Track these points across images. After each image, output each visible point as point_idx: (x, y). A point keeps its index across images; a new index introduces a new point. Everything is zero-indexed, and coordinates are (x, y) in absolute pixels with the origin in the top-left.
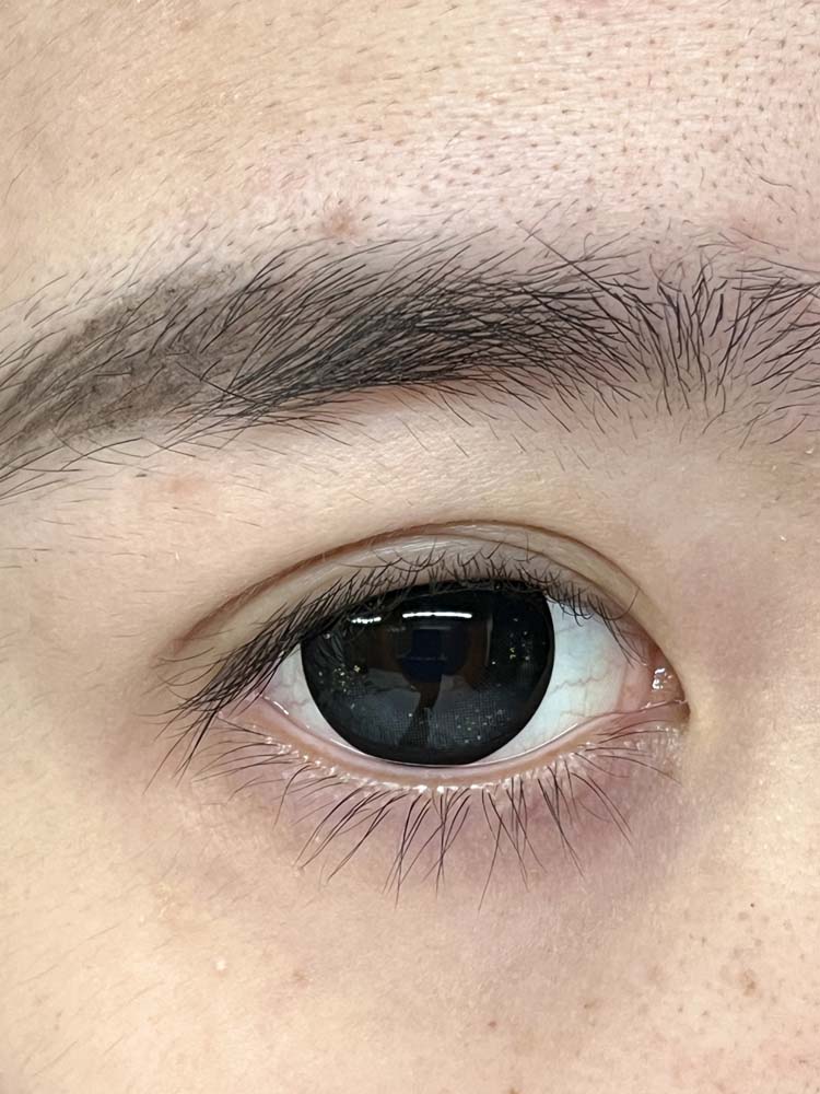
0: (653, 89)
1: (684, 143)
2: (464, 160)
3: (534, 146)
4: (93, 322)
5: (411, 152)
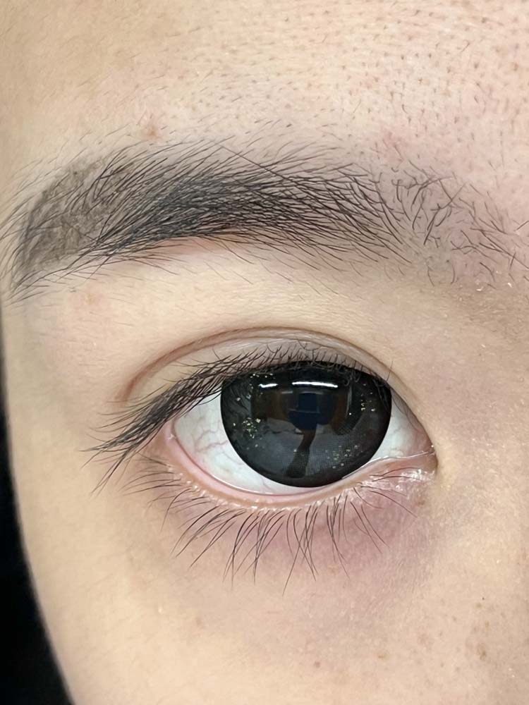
1: (348, 81)
2: (216, 90)
3: (254, 82)
4: (46, 191)
5: (188, 84)
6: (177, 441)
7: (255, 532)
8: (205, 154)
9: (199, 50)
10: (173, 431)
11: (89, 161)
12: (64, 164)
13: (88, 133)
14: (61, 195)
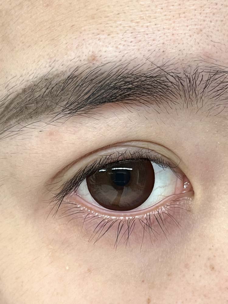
0: (180, 17)
1: (189, 32)
2: (127, 39)
3: (147, 34)
4: (24, 89)
5: (113, 37)
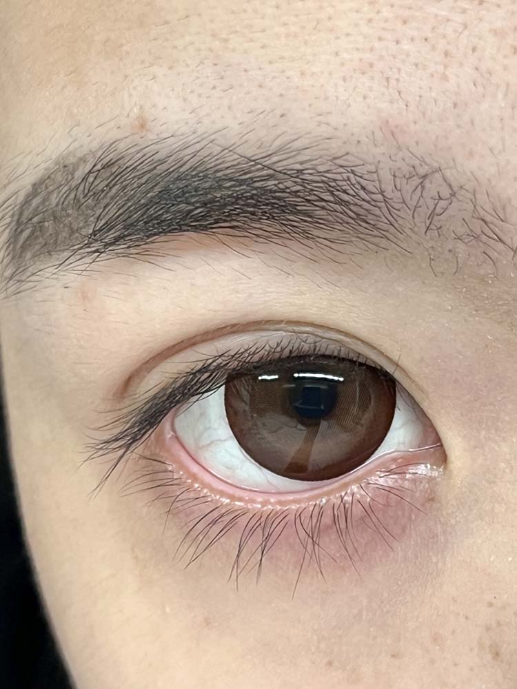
1: (342, 68)
3: (246, 71)
5: (178, 74)
6: (177, 438)
7: (259, 530)
8: (198, 147)
9: (188, 39)
10: (173, 429)
11: (79, 155)
12: (54, 157)
13: (78, 125)
14: (51, 188)
